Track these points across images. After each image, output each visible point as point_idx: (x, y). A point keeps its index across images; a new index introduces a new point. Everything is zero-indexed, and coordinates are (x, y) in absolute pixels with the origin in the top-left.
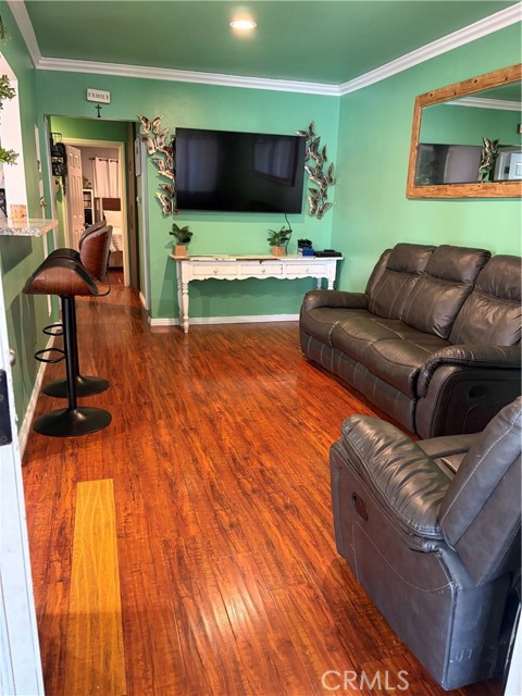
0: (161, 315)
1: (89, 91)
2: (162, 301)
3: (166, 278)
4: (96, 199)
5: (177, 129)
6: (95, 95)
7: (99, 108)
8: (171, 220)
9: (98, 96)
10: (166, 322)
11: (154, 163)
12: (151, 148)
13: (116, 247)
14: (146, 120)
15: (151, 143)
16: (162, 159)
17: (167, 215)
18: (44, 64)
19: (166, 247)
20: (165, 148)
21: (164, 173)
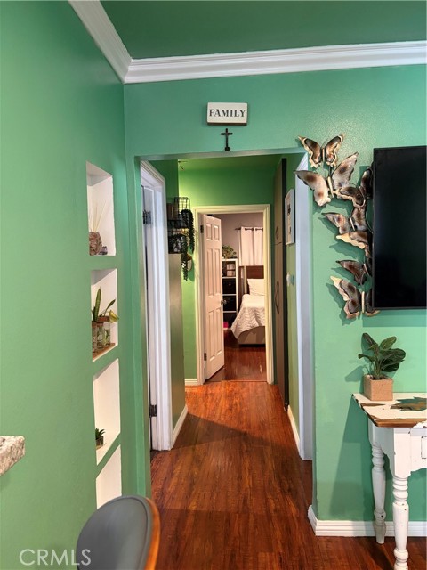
0: (337, 512)
1: (211, 106)
2: (339, 487)
3: (347, 438)
4: (240, 268)
5: (377, 151)
6: (219, 112)
7: (227, 134)
8: (358, 326)
9: (226, 113)
10: (345, 528)
11: (327, 220)
12: (320, 195)
13: (258, 322)
14: (313, 145)
15: (321, 185)
16: (342, 212)
17: (353, 318)
18: (138, 71)
19: (348, 379)
20: (350, 191)
21: (346, 238)
